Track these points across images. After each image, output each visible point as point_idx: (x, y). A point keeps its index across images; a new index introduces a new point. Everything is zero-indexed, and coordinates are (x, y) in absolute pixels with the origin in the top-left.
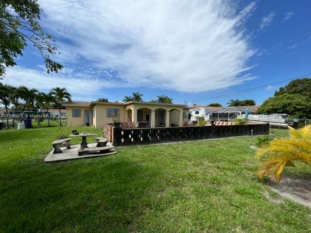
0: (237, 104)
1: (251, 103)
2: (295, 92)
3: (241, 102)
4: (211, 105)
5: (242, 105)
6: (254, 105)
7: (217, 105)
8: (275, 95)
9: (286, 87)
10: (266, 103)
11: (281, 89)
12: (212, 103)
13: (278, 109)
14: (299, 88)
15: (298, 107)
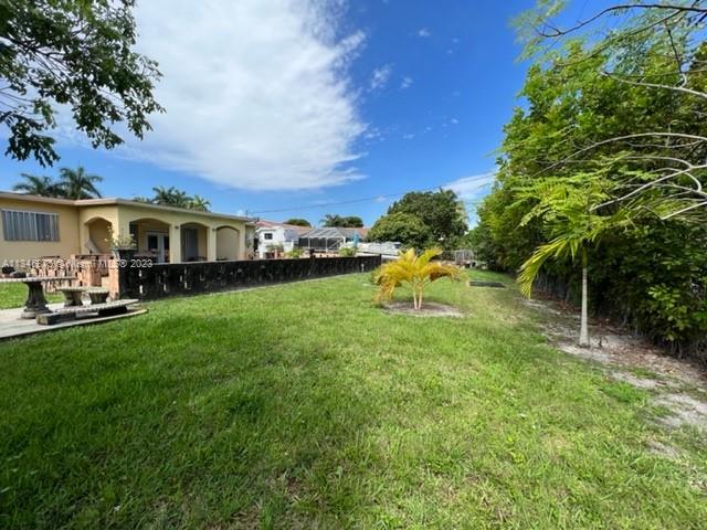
0: (336, 223)
1: (356, 223)
2: (409, 212)
3: (343, 220)
4: (292, 223)
5: (345, 226)
6: (361, 226)
7: (302, 223)
8: (389, 213)
9: (401, 202)
10: (378, 225)
11: (395, 204)
12: (293, 218)
13: (390, 235)
14: (414, 206)
15: (412, 233)
